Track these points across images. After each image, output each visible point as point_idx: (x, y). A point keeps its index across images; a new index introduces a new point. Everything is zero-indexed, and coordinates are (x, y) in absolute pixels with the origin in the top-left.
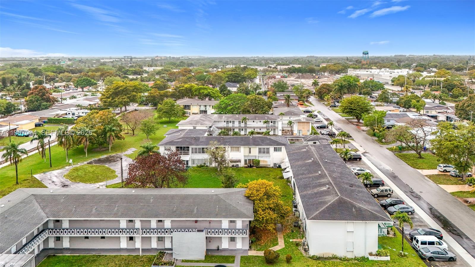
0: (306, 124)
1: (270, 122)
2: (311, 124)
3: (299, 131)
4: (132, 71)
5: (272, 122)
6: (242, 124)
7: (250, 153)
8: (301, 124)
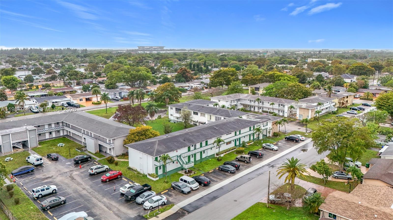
0: (306, 110)
1: (281, 105)
2: (310, 111)
3: (300, 115)
4: (288, 61)
5: (282, 105)
6: (260, 103)
7: (211, 119)
8: (303, 110)
